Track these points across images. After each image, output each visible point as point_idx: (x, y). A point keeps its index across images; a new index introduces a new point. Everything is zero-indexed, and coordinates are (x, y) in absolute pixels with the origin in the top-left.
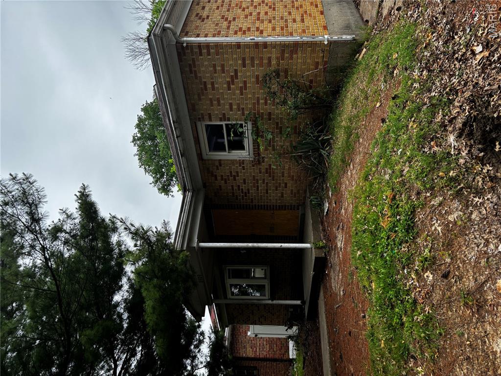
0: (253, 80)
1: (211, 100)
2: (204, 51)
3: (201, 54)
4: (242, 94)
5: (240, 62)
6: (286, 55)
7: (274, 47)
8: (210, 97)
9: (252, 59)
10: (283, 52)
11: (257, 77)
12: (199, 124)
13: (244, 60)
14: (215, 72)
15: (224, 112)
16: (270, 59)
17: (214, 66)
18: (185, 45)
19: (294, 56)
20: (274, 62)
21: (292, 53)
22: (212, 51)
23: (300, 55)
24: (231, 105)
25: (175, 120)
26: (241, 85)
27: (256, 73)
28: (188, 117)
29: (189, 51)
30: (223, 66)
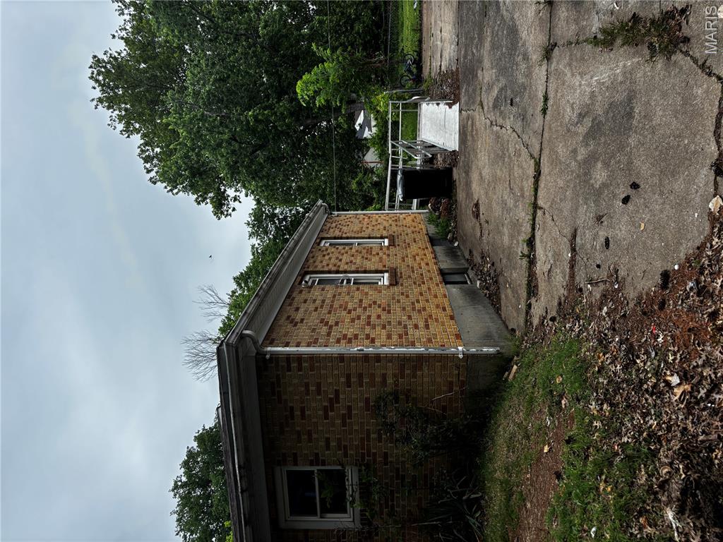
0: (361, 404)
1: (299, 433)
2: (294, 365)
3: (289, 370)
4: (344, 424)
5: (343, 380)
6: (407, 372)
7: (391, 361)
8: (298, 428)
9: (360, 376)
10: (402, 368)
11: (367, 400)
12: (278, 469)
13: (348, 377)
14: (308, 394)
15: (317, 451)
16: (384, 376)
17: (307, 385)
18: (268, 356)
19: (418, 373)
20: (390, 381)
21: (415, 368)
22: (305, 365)
23: (426, 371)
24: (328, 440)
25: (242, 464)
26: (344, 412)
27: (366, 396)
28: (262, 460)
29: (273, 365)
30: (319, 385)
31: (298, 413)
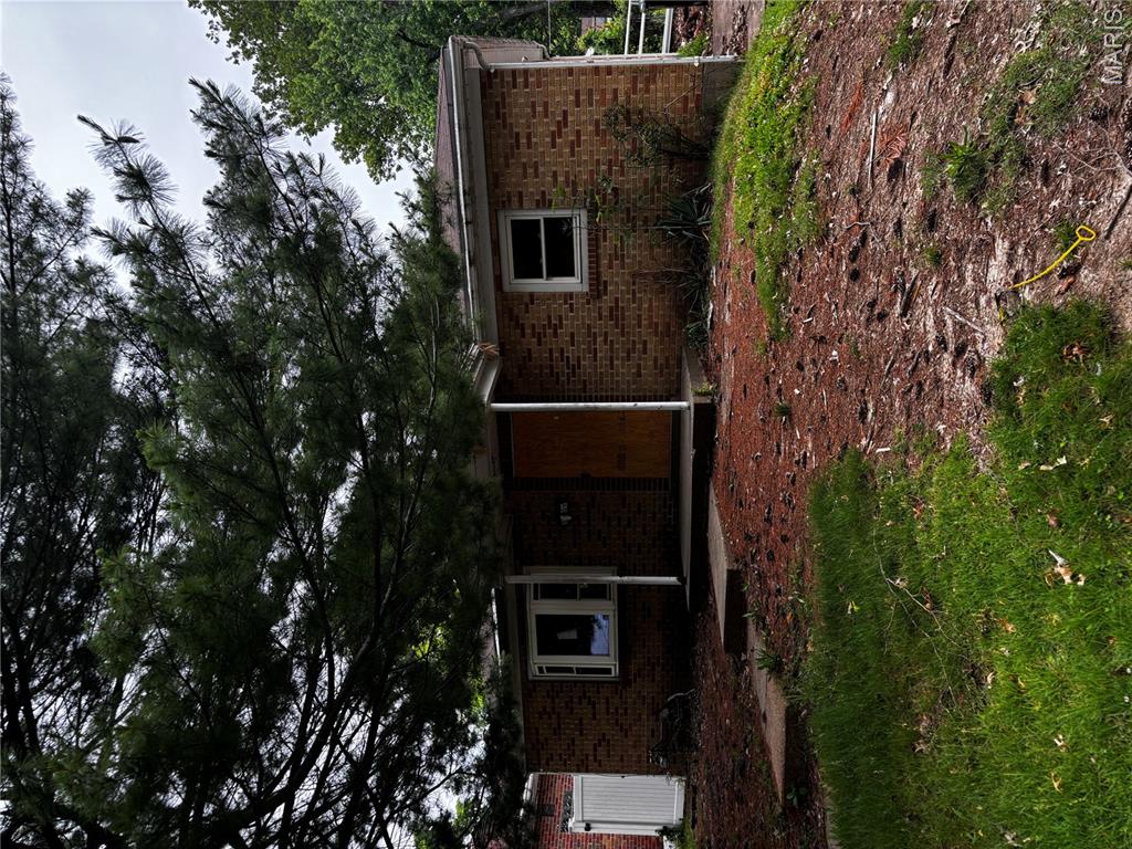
0: (591, 128)
1: (524, 166)
2: (520, 80)
3: (515, 87)
4: (573, 155)
5: (572, 98)
6: (640, 86)
7: (622, 73)
8: (524, 160)
9: (590, 93)
10: (635, 79)
11: (597, 123)
12: (501, 215)
13: (577, 94)
14: (534, 117)
15: (542, 189)
16: (615, 91)
17: (533, 105)
18: (492, 71)
19: (652, 86)
20: (621, 98)
21: (648, 81)
22: (531, 80)
23: (660, 84)
24: (555, 175)
26: (573, 138)
29: (498, 80)
30: (546, 105)
31: (523, 141)
